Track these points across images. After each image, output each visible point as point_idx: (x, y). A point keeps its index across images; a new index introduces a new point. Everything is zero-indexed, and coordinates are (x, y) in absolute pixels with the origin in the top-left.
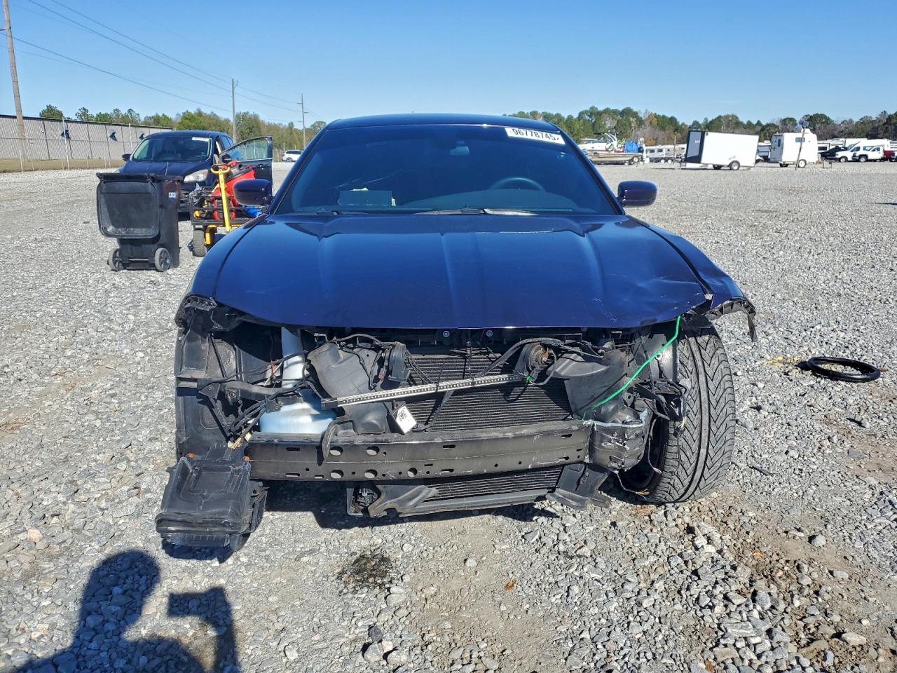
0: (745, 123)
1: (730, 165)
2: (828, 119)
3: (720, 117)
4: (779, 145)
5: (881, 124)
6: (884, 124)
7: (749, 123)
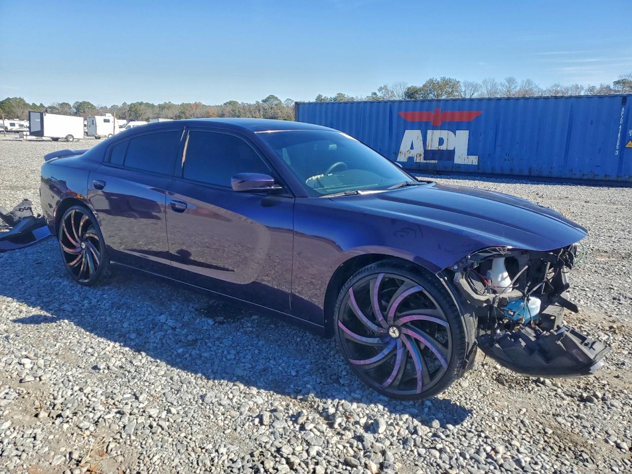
0: (31, 104)
1: (66, 138)
2: (92, 105)
3: (8, 99)
4: (93, 124)
5: (126, 111)
6: (128, 111)
7: (34, 104)
